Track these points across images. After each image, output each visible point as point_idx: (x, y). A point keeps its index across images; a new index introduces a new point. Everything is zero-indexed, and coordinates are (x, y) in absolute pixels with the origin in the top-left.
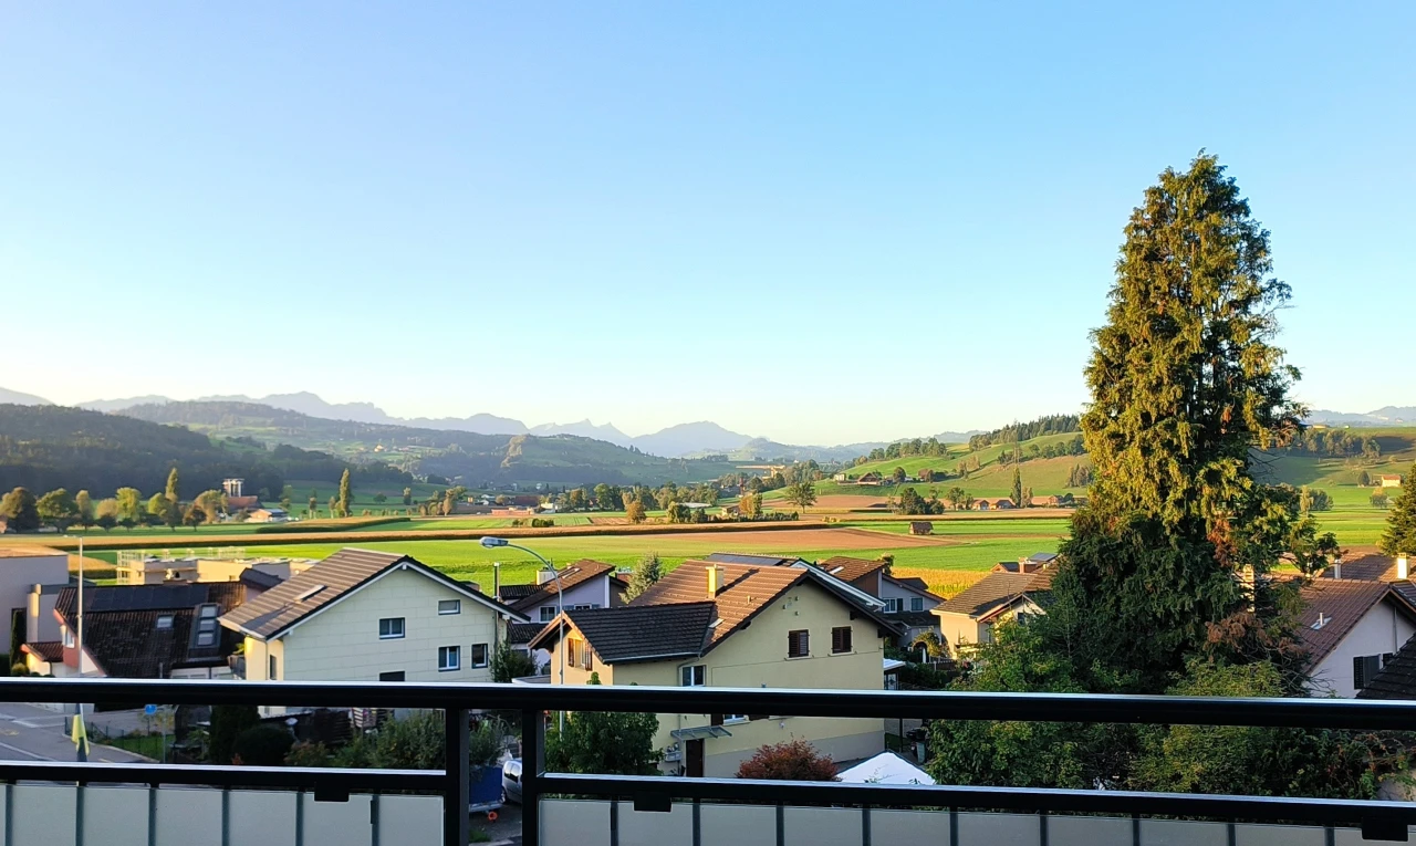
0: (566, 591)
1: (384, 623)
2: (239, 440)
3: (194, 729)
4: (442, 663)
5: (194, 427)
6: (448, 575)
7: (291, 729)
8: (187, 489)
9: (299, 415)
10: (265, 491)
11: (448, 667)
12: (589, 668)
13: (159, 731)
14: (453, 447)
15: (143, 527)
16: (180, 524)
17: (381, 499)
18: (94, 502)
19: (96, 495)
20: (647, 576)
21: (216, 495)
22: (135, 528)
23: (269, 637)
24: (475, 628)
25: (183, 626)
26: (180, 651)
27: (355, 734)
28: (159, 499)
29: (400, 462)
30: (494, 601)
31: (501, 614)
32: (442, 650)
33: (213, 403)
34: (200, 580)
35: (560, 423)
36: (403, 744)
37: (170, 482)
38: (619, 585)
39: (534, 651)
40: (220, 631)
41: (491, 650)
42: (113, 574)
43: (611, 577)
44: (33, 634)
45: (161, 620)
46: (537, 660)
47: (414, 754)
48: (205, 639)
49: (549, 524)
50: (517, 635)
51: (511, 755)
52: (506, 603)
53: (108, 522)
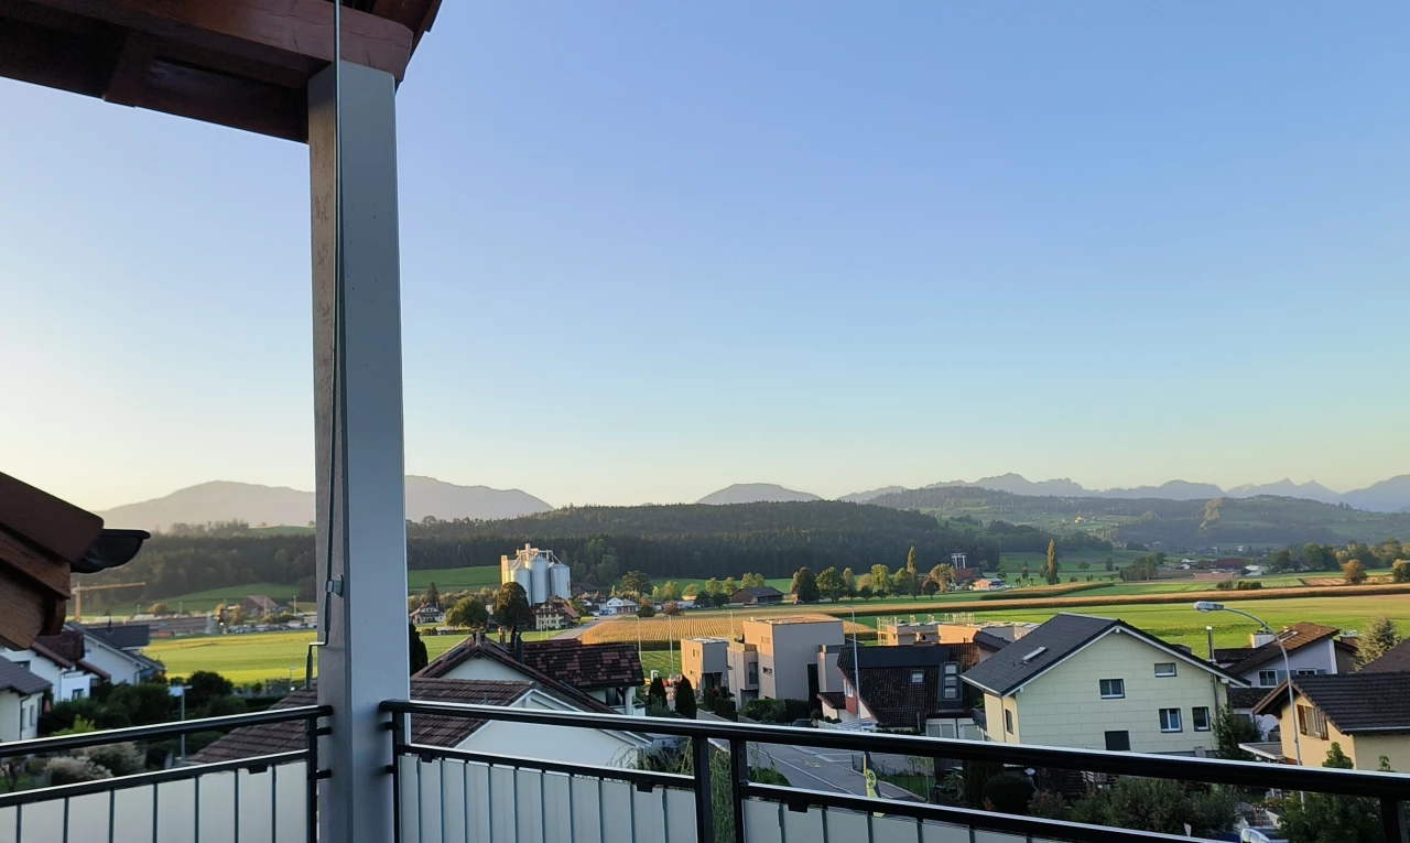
0: (1291, 653)
1: (1104, 683)
2: (960, 520)
3: (949, 773)
4: (1164, 724)
5: (924, 511)
6: (1161, 638)
7: (1031, 779)
8: (924, 564)
9: (1007, 494)
10: (984, 563)
11: (1170, 729)
12: (1325, 737)
13: (923, 772)
14: (1148, 515)
15: (892, 597)
16: (920, 594)
17: (1084, 566)
18: (856, 577)
19: (857, 571)
20: (1379, 640)
21: (946, 568)
22: (887, 598)
23: (1003, 694)
24: (1193, 690)
25: (933, 681)
26: (932, 705)
27: (1089, 789)
28: (902, 572)
29: (1099, 531)
30: (1210, 665)
31: (1219, 678)
32: (1162, 712)
33: (937, 489)
34: (941, 642)
35: (1257, 484)
36: (1136, 801)
37: (910, 558)
38: (1346, 649)
39: (1260, 716)
40: (961, 685)
41: (1212, 713)
42: (874, 637)
43: (1335, 641)
44: (823, 688)
45: (914, 676)
46: (1262, 726)
47: (1148, 813)
48: (950, 693)
49: (1257, 586)
50: (1238, 699)
51: (1246, 823)
52: (1222, 666)
53: (866, 593)
